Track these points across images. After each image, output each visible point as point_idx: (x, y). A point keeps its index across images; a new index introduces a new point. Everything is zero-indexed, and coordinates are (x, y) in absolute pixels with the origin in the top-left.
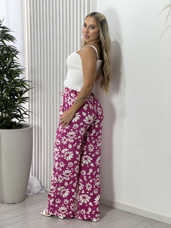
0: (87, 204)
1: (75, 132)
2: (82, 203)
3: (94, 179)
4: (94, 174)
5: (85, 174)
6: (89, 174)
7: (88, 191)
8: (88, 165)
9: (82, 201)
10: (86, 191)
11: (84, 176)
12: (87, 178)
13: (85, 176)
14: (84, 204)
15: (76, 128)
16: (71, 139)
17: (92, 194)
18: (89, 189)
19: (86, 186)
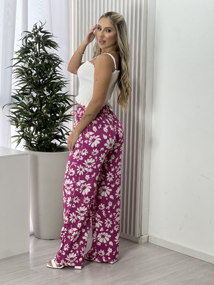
0: (106, 244)
1: (94, 160)
2: (101, 243)
3: (114, 214)
4: (114, 208)
5: (104, 209)
6: (108, 208)
7: (108, 228)
8: (107, 197)
9: (101, 241)
10: (105, 228)
11: (102, 210)
12: (106, 213)
13: (104, 211)
14: (103, 243)
15: (96, 154)
16: (88, 168)
17: (112, 232)
18: (108, 226)
19: (105, 223)
